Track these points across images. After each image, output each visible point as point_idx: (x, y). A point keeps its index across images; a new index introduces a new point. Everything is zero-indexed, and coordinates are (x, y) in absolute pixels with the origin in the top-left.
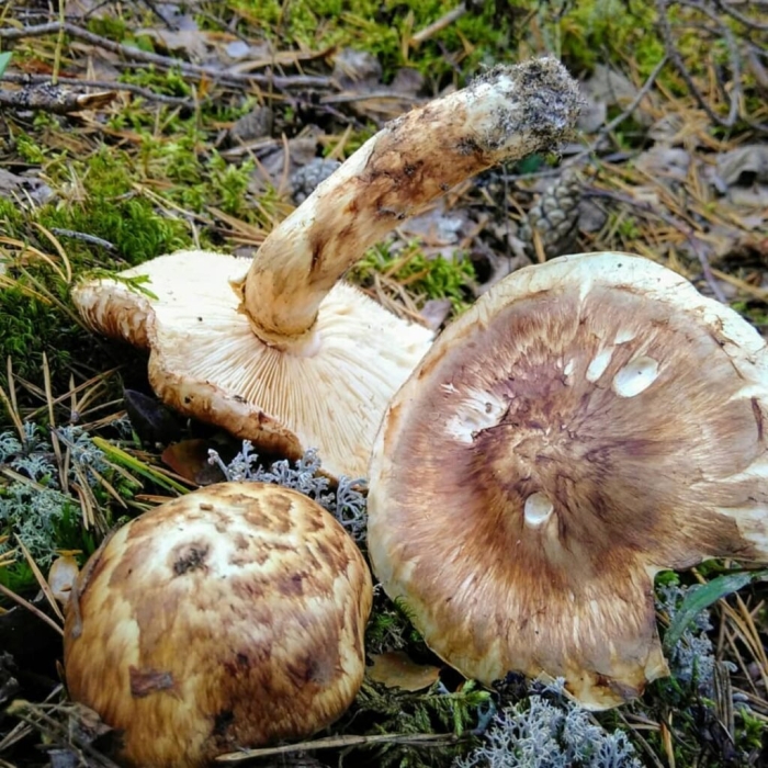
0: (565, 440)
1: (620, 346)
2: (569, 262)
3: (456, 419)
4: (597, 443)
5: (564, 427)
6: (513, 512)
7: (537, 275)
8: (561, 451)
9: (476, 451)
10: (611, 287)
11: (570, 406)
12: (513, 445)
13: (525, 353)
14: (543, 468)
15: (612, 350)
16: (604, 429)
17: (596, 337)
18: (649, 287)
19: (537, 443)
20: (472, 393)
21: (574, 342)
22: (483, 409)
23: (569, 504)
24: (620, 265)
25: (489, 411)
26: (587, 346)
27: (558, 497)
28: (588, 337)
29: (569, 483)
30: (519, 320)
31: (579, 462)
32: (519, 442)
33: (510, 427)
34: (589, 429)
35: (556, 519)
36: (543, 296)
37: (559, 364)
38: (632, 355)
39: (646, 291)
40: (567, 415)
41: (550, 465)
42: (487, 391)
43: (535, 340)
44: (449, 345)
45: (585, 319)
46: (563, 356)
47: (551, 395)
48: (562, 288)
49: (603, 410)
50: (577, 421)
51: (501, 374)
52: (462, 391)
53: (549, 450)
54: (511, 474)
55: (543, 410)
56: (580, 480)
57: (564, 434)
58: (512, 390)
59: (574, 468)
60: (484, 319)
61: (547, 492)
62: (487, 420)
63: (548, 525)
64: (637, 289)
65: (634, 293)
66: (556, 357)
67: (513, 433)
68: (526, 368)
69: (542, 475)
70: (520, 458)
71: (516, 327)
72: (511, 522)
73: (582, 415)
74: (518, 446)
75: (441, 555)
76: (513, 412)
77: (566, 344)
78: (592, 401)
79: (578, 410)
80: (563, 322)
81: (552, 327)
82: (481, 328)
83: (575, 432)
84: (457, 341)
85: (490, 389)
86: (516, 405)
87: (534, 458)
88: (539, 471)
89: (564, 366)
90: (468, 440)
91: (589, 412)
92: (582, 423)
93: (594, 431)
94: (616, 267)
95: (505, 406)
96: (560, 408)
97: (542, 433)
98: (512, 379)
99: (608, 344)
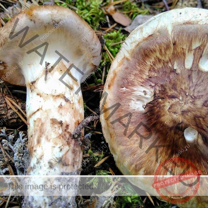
0: (191, 101)
1: (195, 49)
2: (157, 19)
3: (133, 102)
4: (206, 97)
5: (187, 94)
6: (179, 138)
7: (144, 29)
8: (192, 106)
9: (148, 114)
10: (181, 25)
11: (185, 83)
12: (167, 108)
13: (152, 64)
14: (187, 116)
15: (193, 52)
16: (205, 89)
17: (183, 49)
18: (198, 19)
19: (178, 105)
20: (135, 89)
21: (173, 54)
22: (143, 94)
23: (204, 128)
24: (181, 13)
25: (145, 94)
26: (180, 54)
27: (198, 127)
28: (179, 50)
29: (201, 119)
30: (144, 51)
31: (202, 108)
32: (169, 107)
33: (160, 100)
34: (199, 92)
35: (200, 136)
36: (151, 38)
37: (170, 65)
38: (203, 52)
39: (198, 22)
40: (186, 88)
41: (189, 114)
42: (141, 86)
43: (155, 58)
44: (117, 71)
45: (175, 42)
46: (170, 61)
47: (172, 80)
48: (159, 32)
49: (200, 81)
50: (192, 89)
51: (145, 77)
52: (130, 89)
53: (186, 107)
54: (172, 123)
55: (172, 88)
56: (206, 116)
57: (189, 98)
58: (153, 82)
59: (201, 112)
60: (128, 55)
61: (192, 126)
62: (147, 98)
63: (197, 140)
64: (194, 22)
65: (193, 24)
66: (167, 63)
67: (164, 103)
68: (154, 71)
69: (188, 120)
70: (173, 114)
71: (143, 54)
72: (180, 143)
73: (192, 86)
74: (169, 108)
75: (153, 164)
76: (157, 92)
77: (170, 55)
78: (193, 78)
79: (189, 84)
80: (165, 46)
81: (161, 50)
82: (127, 59)
83: (193, 95)
84: (119, 68)
85: (142, 85)
86: (158, 88)
87: (180, 112)
88: (185, 118)
89: (173, 66)
90: (142, 110)
91: (195, 84)
92: (194, 90)
93: (201, 92)
94: (179, 15)
95: (152, 90)
96: (181, 85)
97: (179, 100)
98: (150, 77)
99: (190, 50)
